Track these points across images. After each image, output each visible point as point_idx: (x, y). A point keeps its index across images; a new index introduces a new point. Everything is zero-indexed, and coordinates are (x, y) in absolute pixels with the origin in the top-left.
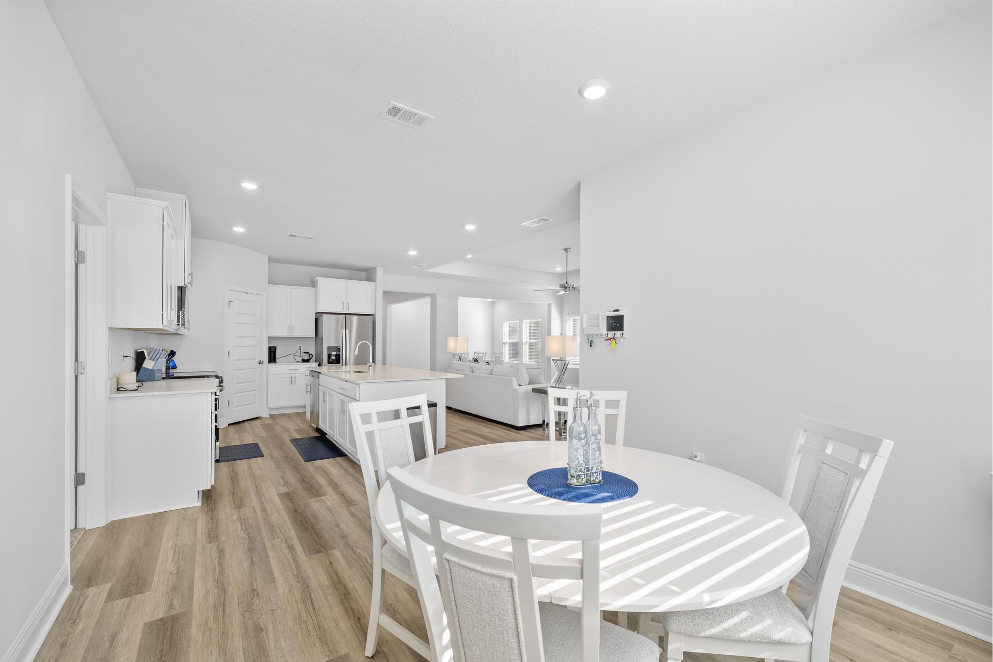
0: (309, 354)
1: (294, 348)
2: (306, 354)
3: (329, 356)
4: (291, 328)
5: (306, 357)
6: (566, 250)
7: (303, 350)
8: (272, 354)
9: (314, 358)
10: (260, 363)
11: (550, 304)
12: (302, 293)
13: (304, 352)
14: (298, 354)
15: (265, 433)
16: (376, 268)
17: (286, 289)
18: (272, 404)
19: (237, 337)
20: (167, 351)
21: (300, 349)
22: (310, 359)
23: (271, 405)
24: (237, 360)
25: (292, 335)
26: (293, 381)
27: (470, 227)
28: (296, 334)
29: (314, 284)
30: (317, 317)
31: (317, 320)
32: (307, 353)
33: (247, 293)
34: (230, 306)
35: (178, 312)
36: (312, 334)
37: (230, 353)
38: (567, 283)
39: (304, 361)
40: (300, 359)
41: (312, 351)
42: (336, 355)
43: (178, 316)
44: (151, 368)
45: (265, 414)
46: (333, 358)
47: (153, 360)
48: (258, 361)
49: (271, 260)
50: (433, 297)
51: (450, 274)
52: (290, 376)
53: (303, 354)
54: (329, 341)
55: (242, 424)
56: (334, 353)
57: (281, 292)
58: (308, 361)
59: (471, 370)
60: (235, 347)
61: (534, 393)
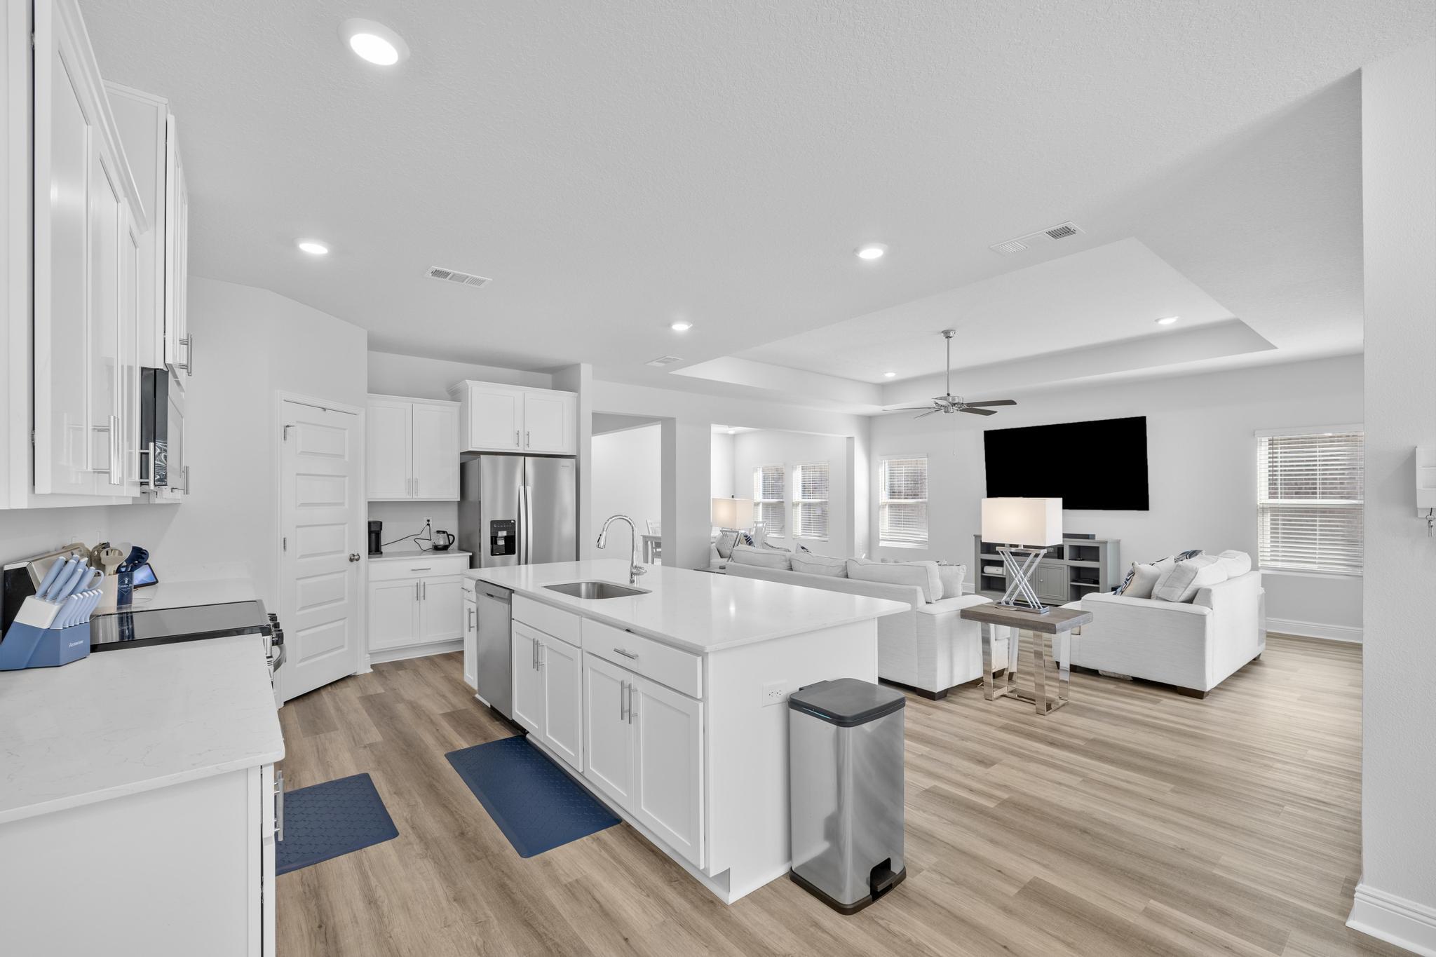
0: (448, 535)
1: (415, 524)
2: (441, 535)
3: (494, 540)
4: (412, 484)
5: (442, 541)
6: (947, 334)
7: (435, 526)
8: (373, 536)
9: (456, 543)
10: (351, 560)
11: (850, 439)
12: (434, 413)
13: (438, 532)
14: (425, 535)
15: (374, 730)
16: (580, 364)
17: (401, 405)
18: (378, 643)
19: (303, 505)
20: (121, 554)
21: (428, 525)
22: (450, 544)
23: (374, 646)
24: (303, 556)
25: (414, 497)
26: (420, 593)
27: (871, 254)
28: (423, 495)
29: (455, 394)
30: (463, 461)
31: (463, 467)
32: (444, 532)
33: (325, 409)
34: (288, 437)
35: (144, 445)
36: (456, 496)
37: (287, 542)
38: (948, 395)
39: (437, 548)
40: (427, 545)
41: (453, 528)
42: (506, 538)
43: (144, 457)
44: (45, 627)
45: (364, 669)
46: (501, 542)
47: (54, 599)
48: (347, 555)
49: (375, 344)
50: (668, 425)
51: (712, 381)
52: (414, 582)
53: (434, 536)
54: (492, 509)
55: (315, 697)
56: (504, 533)
57: (392, 409)
58: (445, 548)
59: (786, 564)
60: (298, 527)
61: (964, 620)
